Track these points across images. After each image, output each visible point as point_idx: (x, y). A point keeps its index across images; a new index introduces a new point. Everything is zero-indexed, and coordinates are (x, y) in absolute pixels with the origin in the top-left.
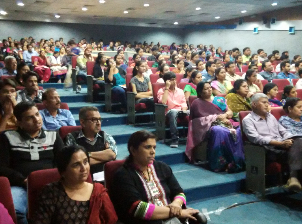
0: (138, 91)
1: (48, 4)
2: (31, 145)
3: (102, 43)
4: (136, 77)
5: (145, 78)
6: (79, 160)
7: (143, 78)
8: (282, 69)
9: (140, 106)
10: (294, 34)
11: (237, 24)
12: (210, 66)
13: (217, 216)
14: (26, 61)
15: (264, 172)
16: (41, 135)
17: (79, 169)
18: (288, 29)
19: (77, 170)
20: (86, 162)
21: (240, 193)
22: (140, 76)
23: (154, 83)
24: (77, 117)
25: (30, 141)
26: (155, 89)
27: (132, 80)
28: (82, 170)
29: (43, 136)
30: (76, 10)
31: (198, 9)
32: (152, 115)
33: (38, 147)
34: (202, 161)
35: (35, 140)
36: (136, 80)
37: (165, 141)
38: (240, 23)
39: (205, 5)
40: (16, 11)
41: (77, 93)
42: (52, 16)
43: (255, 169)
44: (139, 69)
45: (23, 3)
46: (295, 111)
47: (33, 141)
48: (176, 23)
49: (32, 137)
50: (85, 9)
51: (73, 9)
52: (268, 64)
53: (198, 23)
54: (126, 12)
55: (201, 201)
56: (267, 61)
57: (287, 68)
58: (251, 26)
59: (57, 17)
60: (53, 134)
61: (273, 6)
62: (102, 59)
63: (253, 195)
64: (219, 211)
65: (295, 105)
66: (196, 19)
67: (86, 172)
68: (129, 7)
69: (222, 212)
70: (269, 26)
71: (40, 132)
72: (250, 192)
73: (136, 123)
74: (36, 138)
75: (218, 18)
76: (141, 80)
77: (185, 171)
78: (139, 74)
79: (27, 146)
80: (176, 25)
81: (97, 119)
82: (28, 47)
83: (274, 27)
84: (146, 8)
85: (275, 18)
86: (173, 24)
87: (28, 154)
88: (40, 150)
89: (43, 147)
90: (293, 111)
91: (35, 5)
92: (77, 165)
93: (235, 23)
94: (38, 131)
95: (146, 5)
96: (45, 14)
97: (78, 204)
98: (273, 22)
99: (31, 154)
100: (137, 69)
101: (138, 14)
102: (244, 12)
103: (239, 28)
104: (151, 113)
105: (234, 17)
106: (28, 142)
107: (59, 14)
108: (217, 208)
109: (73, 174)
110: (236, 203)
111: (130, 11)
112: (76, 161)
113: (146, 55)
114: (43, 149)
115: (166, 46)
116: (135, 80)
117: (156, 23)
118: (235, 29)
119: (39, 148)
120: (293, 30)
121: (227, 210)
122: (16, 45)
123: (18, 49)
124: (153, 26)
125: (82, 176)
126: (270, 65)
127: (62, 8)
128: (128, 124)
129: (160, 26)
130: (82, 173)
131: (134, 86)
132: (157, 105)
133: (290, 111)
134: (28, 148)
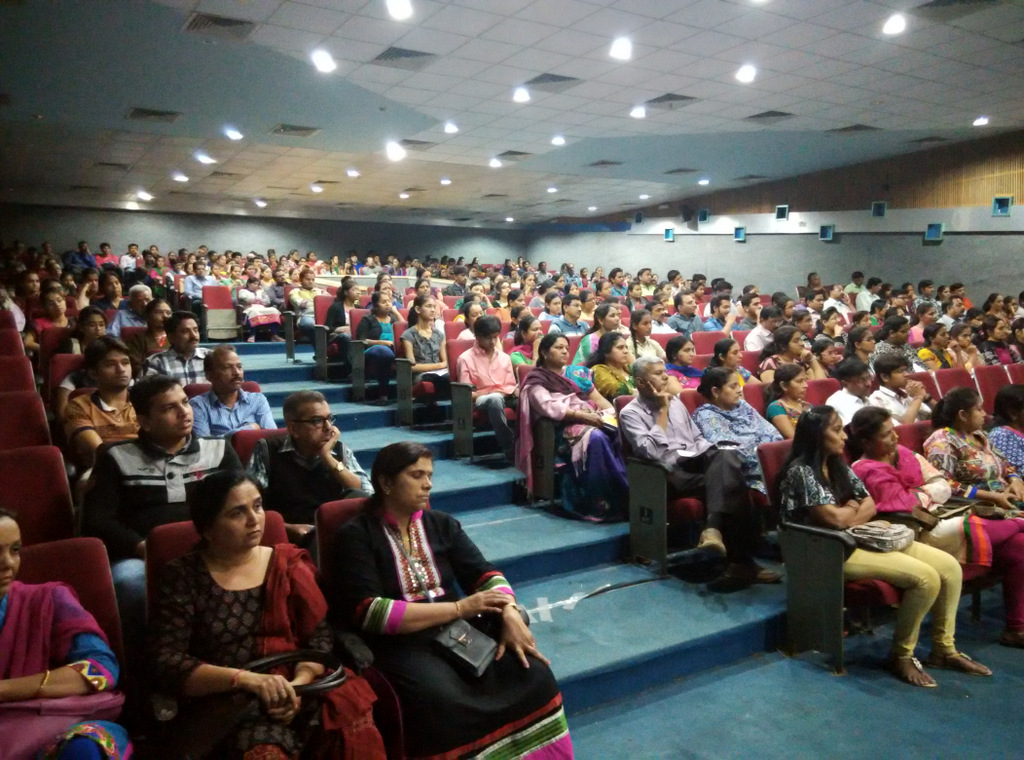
0: (419, 359)
1: (240, 177)
2: (169, 469)
3: (354, 259)
4: (415, 327)
5: (435, 332)
6: (245, 501)
7: (430, 330)
8: (712, 312)
9: (422, 387)
10: (744, 242)
11: (633, 221)
12: (568, 304)
13: (568, 611)
14: (190, 297)
15: (665, 519)
16: (190, 447)
17: (244, 521)
18: (733, 232)
19: (239, 524)
20: (258, 506)
21: (620, 564)
22: (425, 327)
23: (452, 340)
24: (279, 413)
25: (166, 461)
26: (453, 351)
27: (407, 332)
28: (251, 523)
29: (194, 449)
30: (298, 191)
31: (552, 190)
32: (449, 406)
33: (184, 473)
34: (546, 500)
35: (177, 460)
36: (415, 333)
37: (472, 459)
38: (639, 220)
39: (566, 183)
40: (172, 192)
41: (296, 362)
42: (248, 202)
43: (647, 514)
44: (423, 311)
45: (187, 175)
46: (727, 394)
47: (172, 461)
48: (510, 220)
49: (168, 452)
50: (317, 189)
51: (293, 189)
52: (688, 298)
53: (554, 219)
54: (404, 196)
55: (539, 582)
56: (687, 293)
57: (722, 309)
58: (660, 226)
59: (261, 204)
60: (218, 444)
61: (700, 186)
62: (351, 291)
63: (645, 567)
64: (572, 601)
65: (725, 382)
66: (548, 211)
67: (258, 527)
68: (410, 185)
69: (578, 605)
70: (694, 226)
71: (187, 439)
72: (639, 562)
73: (415, 423)
74: (179, 453)
75: (592, 209)
76: (426, 334)
77: (509, 520)
78: (421, 321)
79: (157, 473)
80: (509, 222)
81: (323, 419)
82: (195, 265)
83: (704, 228)
84: (445, 187)
85: (708, 210)
86: (504, 222)
87: (163, 490)
88: (188, 480)
89: (194, 474)
90: (722, 394)
91: (214, 180)
92: (239, 514)
93: (628, 220)
94: (184, 439)
95: (446, 182)
96: (234, 199)
97: (242, 598)
98: (704, 218)
99: (169, 490)
100: (418, 312)
101: (428, 200)
102: (644, 197)
103: (636, 229)
104: (448, 403)
105: (627, 208)
106: (161, 463)
107: (263, 199)
108: (568, 597)
109: (230, 532)
110: (609, 585)
111: (413, 193)
112: (237, 504)
113: (441, 284)
114: (195, 479)
115: (489, 266)
116: (413, 334)
117: (468, 219)
118: (627, 232)
119: (186, 476)
120: (742, 233)
121: (589, 600)
122: (173, 264)
123: (176, 271)
124: (464, 224)
125: (250, 536)
126: (690, 302)
127: (269, 187)
128: (398, 426)
129: (477, 226)
130: (251, 531)
131: (409, 345)
132: (455, 385)
133: (717, 396)
134: (162, 478)
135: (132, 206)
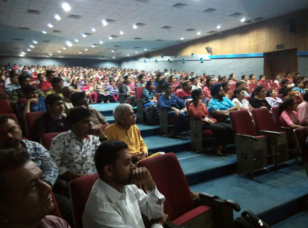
18: (155, 61)
38: (140, 58)
50: (60, 52)
54: (80, 53)
59: (51, 55)
75: (128, 55)
80: (114, 58)
83: (150, 60)
84: (87, 51)
93: (138, 58)
96: (45, 54)
98: (150, 57)
118: (138, 61)
135: (21, 56)
